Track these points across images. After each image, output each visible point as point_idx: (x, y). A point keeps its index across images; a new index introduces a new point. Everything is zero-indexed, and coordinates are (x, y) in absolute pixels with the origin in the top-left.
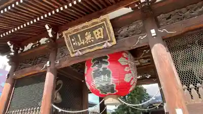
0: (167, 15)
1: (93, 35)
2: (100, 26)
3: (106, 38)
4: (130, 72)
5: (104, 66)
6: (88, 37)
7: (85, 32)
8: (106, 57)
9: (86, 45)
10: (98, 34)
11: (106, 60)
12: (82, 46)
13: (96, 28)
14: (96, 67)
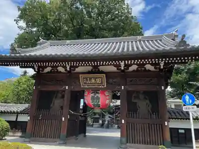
0: (131, 79)
1: (95, 80)
2: (100, 78)
3: (102, 83)
4: (109, 99)
5: (97, 95)
6: (93, 81)
7: (92, 78)
8: (99, 91)
9: (91, 84)
10: (98, 81)
11: (99, 92)
12: (89, 83)
13: (97, 78)
14: (93, 95)
